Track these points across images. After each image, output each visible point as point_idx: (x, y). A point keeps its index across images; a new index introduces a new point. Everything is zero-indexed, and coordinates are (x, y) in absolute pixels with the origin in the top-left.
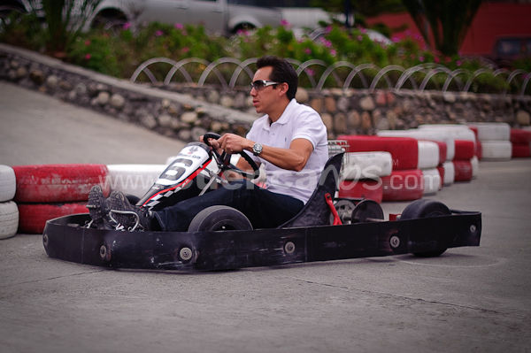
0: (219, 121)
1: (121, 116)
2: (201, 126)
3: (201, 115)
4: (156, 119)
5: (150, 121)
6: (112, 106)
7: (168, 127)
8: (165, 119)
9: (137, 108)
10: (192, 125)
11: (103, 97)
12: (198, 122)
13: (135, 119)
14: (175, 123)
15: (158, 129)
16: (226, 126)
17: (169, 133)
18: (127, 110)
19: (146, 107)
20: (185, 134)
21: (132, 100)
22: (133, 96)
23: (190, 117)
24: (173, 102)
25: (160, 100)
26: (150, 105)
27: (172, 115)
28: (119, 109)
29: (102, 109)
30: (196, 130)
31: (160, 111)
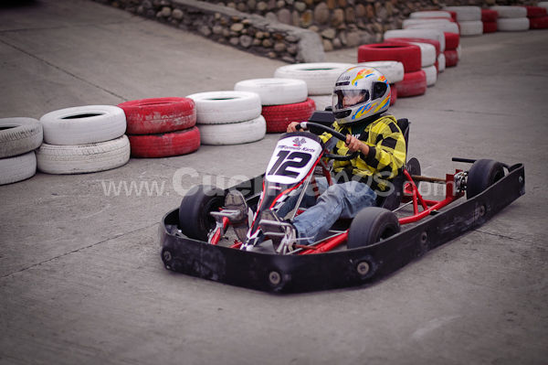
0: (261, 30)
1: (181, 26)
2: (247, 34)
3: (246, 26)
4: (211, 29)
5: (206, 30)
6: (173, 18)
7: (221, 35)
8: (217, 29)
9: (194, 19)
10: (239, 34)
11: (166, 11)
12: (244, 31)
13: (193, 29)
14: (226, 32)
15: (213, 36)
16: (267, 34)
17: (222, 40)
18: (186, 21)
19: (201, 19)
20: (234, 41)
21: (190, 14)
22: (190, 10)
23: (237, 27)
24: (223, 15)
25: (213, 13)
26: (205, 18)
27: (223, 25)
28: (180, 21)
29: (165, 20)
30: (243, 37)
31: (214, 23)
